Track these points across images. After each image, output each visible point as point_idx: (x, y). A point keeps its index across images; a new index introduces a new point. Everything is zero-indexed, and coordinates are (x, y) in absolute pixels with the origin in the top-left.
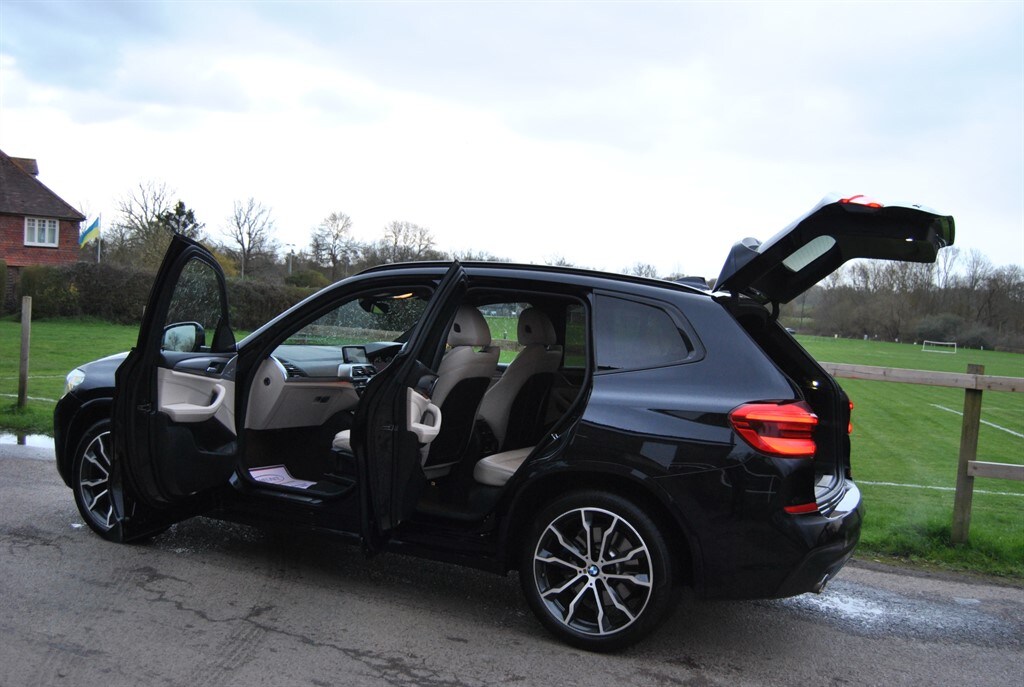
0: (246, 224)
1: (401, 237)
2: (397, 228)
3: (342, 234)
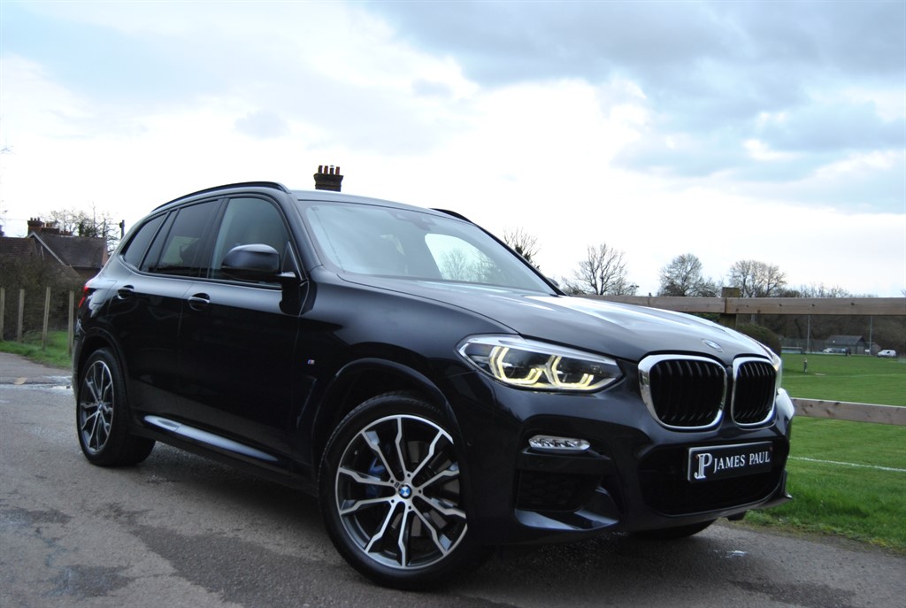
0: (599, 269)
1: (749, 277)
2: (745, 268)
3: (691, 275)
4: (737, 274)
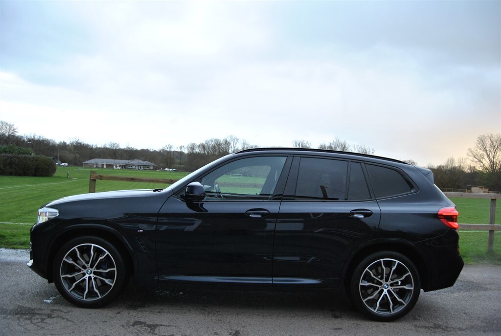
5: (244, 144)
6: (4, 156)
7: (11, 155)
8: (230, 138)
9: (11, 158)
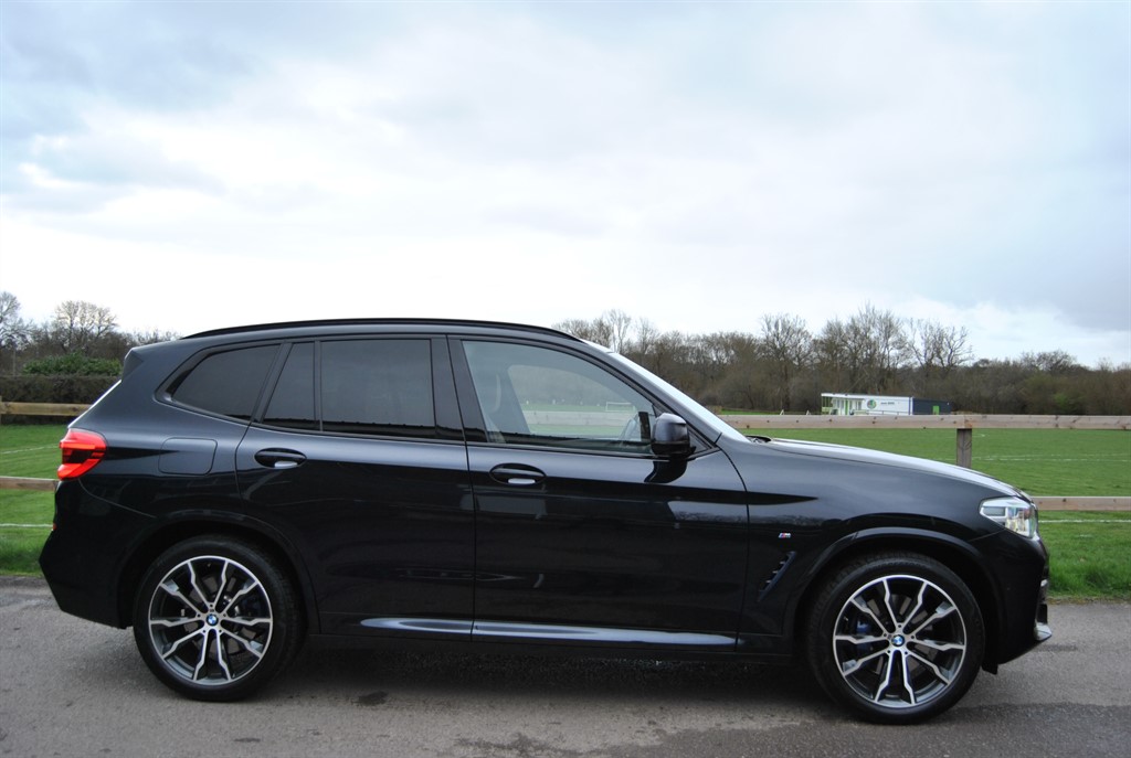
1: (77, 319)
2: (72, 309)
3: (7, 316)
4: (62, 315)
5: (645, 329)
6: (54, 380)
7: (70, 376)
8: (609, 318)
9: (71, 383)
